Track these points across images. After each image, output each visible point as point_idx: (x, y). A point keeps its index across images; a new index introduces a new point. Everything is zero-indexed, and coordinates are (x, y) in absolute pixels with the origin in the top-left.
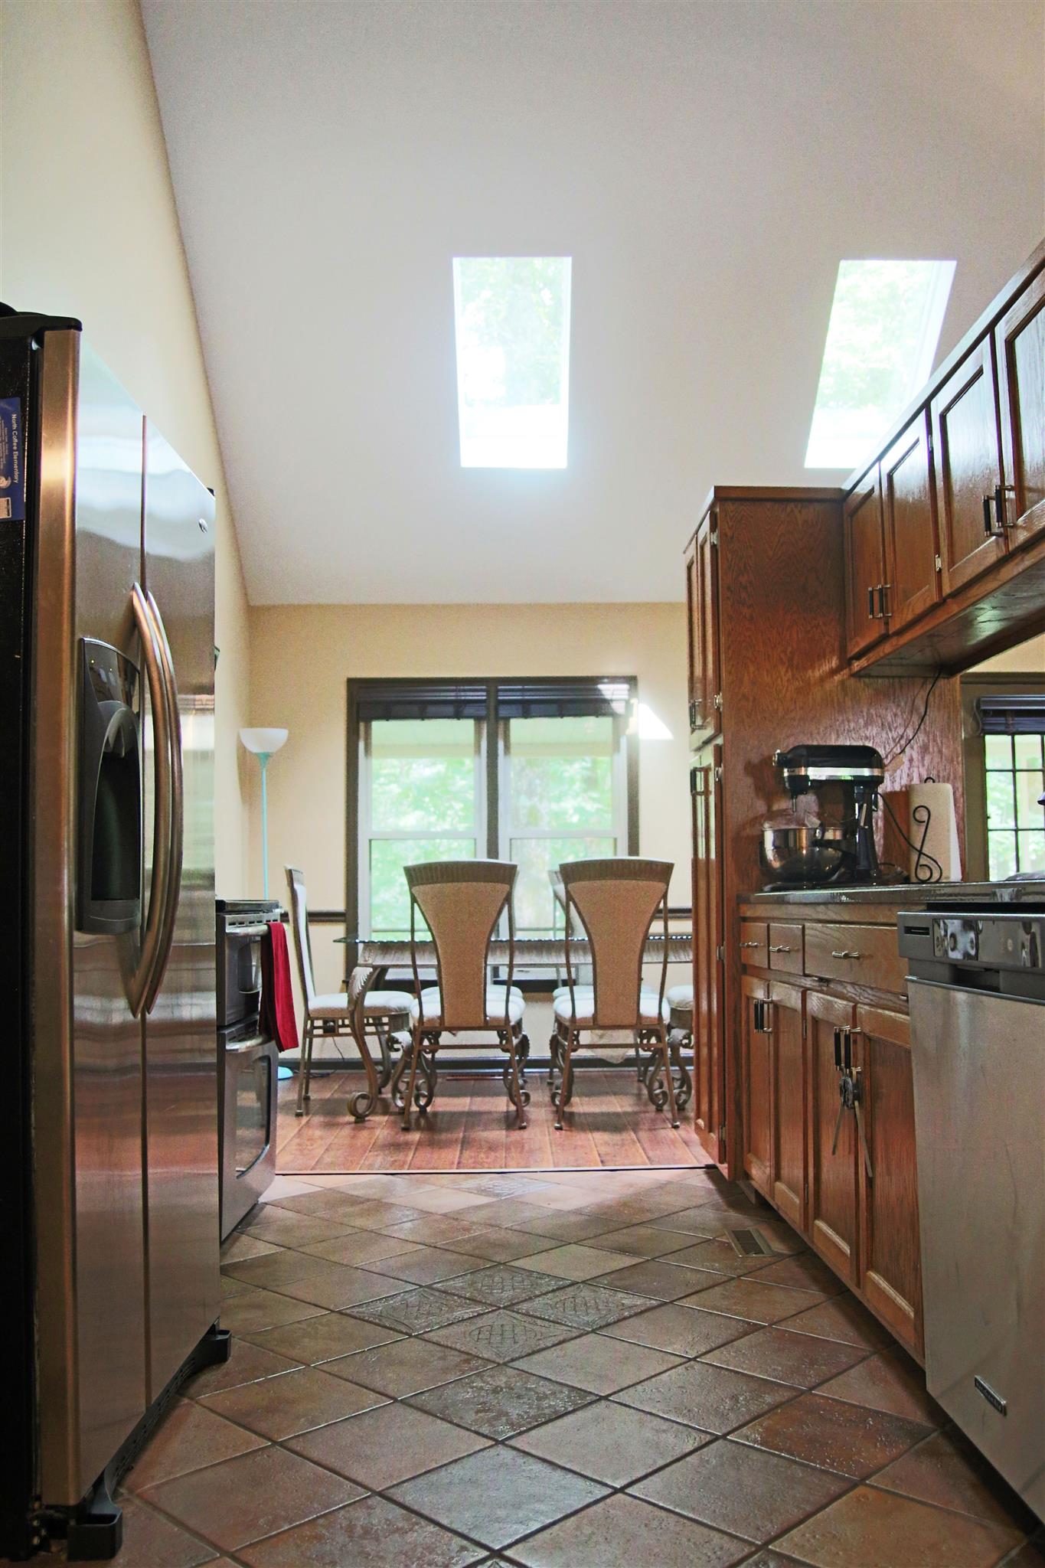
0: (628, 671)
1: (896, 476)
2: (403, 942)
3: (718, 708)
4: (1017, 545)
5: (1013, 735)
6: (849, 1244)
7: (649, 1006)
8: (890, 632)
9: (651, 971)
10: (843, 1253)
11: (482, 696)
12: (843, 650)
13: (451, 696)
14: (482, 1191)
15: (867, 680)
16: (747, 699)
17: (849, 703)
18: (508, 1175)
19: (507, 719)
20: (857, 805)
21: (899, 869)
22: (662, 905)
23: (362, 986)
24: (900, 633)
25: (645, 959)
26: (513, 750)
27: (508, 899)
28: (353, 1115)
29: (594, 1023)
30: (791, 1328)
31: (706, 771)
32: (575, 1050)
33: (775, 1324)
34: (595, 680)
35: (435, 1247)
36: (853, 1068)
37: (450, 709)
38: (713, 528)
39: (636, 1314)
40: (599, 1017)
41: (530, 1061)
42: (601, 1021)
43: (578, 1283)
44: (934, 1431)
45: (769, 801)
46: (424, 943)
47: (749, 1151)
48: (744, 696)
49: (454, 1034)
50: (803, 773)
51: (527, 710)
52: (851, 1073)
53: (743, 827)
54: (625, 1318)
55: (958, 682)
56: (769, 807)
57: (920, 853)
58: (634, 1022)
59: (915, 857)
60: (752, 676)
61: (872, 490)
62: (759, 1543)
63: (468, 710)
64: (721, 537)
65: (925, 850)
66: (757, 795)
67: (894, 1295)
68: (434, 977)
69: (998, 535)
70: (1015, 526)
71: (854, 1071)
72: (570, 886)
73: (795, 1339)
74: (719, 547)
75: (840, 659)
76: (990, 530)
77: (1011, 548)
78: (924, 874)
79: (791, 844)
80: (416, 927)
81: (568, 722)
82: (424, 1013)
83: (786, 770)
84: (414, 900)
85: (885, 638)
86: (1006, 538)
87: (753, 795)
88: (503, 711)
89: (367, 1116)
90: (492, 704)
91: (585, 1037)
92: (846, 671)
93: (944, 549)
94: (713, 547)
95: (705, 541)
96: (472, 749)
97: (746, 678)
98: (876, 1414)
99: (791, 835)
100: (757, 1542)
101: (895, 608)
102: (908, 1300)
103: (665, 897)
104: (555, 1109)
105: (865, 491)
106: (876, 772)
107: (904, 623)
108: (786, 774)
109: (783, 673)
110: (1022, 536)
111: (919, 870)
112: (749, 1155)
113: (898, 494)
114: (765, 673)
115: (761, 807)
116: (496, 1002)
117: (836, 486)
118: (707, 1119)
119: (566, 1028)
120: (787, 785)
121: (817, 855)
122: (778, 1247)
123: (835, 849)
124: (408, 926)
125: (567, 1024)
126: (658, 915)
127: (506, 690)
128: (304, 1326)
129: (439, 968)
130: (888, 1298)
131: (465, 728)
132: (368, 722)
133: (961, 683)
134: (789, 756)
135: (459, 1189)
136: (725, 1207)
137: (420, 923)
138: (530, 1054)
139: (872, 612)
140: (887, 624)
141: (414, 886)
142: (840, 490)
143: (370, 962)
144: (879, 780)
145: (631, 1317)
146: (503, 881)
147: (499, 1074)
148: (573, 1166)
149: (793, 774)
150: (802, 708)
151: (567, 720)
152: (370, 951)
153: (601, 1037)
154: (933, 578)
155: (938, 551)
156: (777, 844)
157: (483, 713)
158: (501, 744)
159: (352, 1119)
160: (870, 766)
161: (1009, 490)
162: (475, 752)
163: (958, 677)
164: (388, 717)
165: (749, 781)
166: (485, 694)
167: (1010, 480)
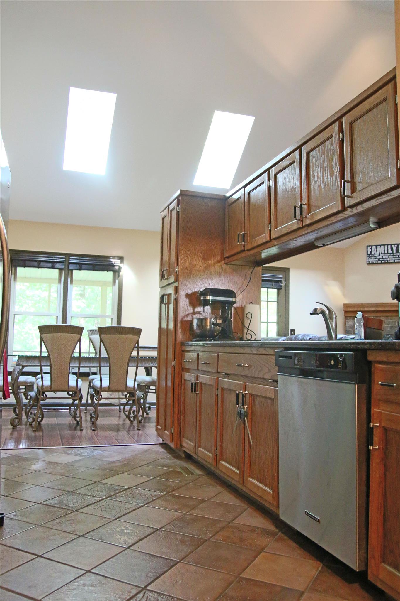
0: (120, 255)
1: (252, 194)
2: (36, 356)
3: (177, 272)
4: (306, 224)
5: (268, 288)
6: (238, 469)
7: (130, 383)
8: (246, 249)
9: (131, 370)
10: (235, 473)
11: (63, 260)
12: (223, 254)
13: (50, 259)
14: (77, 455)
15: (230, 265)
16: (188, 270)
17: (223, 273)
18: (85, 448)
19: (72, 270)
20: (227, 311)
21: (239, 335)
22: (136, 345)
23: (18, 374)
24: (249, 250)
25: (130, 365)
26: (74, 282)
27: (80, 340)
28: (12, 425)
29: (109, 389)
30: (216, 500)
31: (169, 295)
32: (100, 400)
33: (209, 499)
34: (108, 257)
35: (68, 476)
36: (245, 406)
37: (50, 265)
38: (178, 204)
39: (158, 498)
40: (111, 387)
41: (83, 404)
42: (112, 388)
43: (130, 488)
44: (279, 532)
45: (194, 307)
46: (44, 357)
47: (184, 437)
48: (186, 268)
49: (55, 393)
50: (209, 298)
51: (80, 267)
52: (244, 407)
53: (184, 317)
54: (154, 500)
55: (261, 269)
56: (194, 310)
57: (248, 329)
58: (124, 389)
59: (245, 331)
60: (190, 261)
61: (240, 197)
62: (143, 587)
63: (57, 265)
64: (181, 209)
65: (249, 329)
66: (189, 305)
67: (262, 486)
68: (49, 371)
69: (298, 220)
70: (306, 217)
71: (245, 407)
72: (102, 336)
73: (220, 504)
74: (180, 213)
75: (221, 258)
76: (296, 218)
77: (303, 225)
78: (249, 337)
79: (204, 324)
80: (42, 350)
81: (96, 273)
82: (44, 384)
83: (202, 297)
84: (42, 340)
85: (243, 251)
86: (302, 221)
87: (188, 305)
88: (71, 267)
89: (18, 426)
90: (67, 264)
91: (104, 395)
92: (223, 262)
93: (273, 222)
94: (178, 212)
95: (173, 209)
96: (57, 281)
97: (187, 262)
98: (258, 528)
99: (204, 321)
100: (142, 586)
101: (249, 241)
102: (269, 488)
103: (138, 342)
104: (92, 423)
105: (237, 198)
106: (234, 299)
107: (252, 247)
108: (202, 299)
109: (200, 261)
110: (308, 222)
111: (247, 336)
112: (184, 439)
113: (252, 200)
114: (194, 260)
115: (190, 310)
116: (73, 381)
117: (224, 194)
118: (163, 426)
119: (98, 391)
120: (202, 302)
121: (212, 329)
122: (198, 472)
123: (219, 327)
124: (39, 350)
125: (98, 390)
126: (135, 349)
127: (73, 259)
128: (28, 509)
129: (51, 366)
130: (259, 487)
131: (55, 273)
132: (16, 267)
133: (262, 270)
134: (204, 292)
135: (67, 454)
136: (173, 458)
137: (44, 349)
138: (83, 401)
139: (239, 241)
140: (244, 246)
141: (42, 334)
142: (225, 196)
143: (21, 364)
144: (235, 302)
145: (156, 499)
146: (78, 334)
147: (67, 409)
148: (108, 444)
149: (205, 298)
150: (207, 274)
151: (96, 272)
152: (21, 359)
153: (111, 395)
154: (267, 232)
155: (270, 222)
156: (198, 324)
157: (63, 267)
158: (69, 280)
159: (12, 427)
160: (232, 297)
161: (304, 205)
162: (59, 281)
163: (261, 268)
164: (24, 266)
165: (187, 300)
166: (64, 259)
167: (305, 201)
